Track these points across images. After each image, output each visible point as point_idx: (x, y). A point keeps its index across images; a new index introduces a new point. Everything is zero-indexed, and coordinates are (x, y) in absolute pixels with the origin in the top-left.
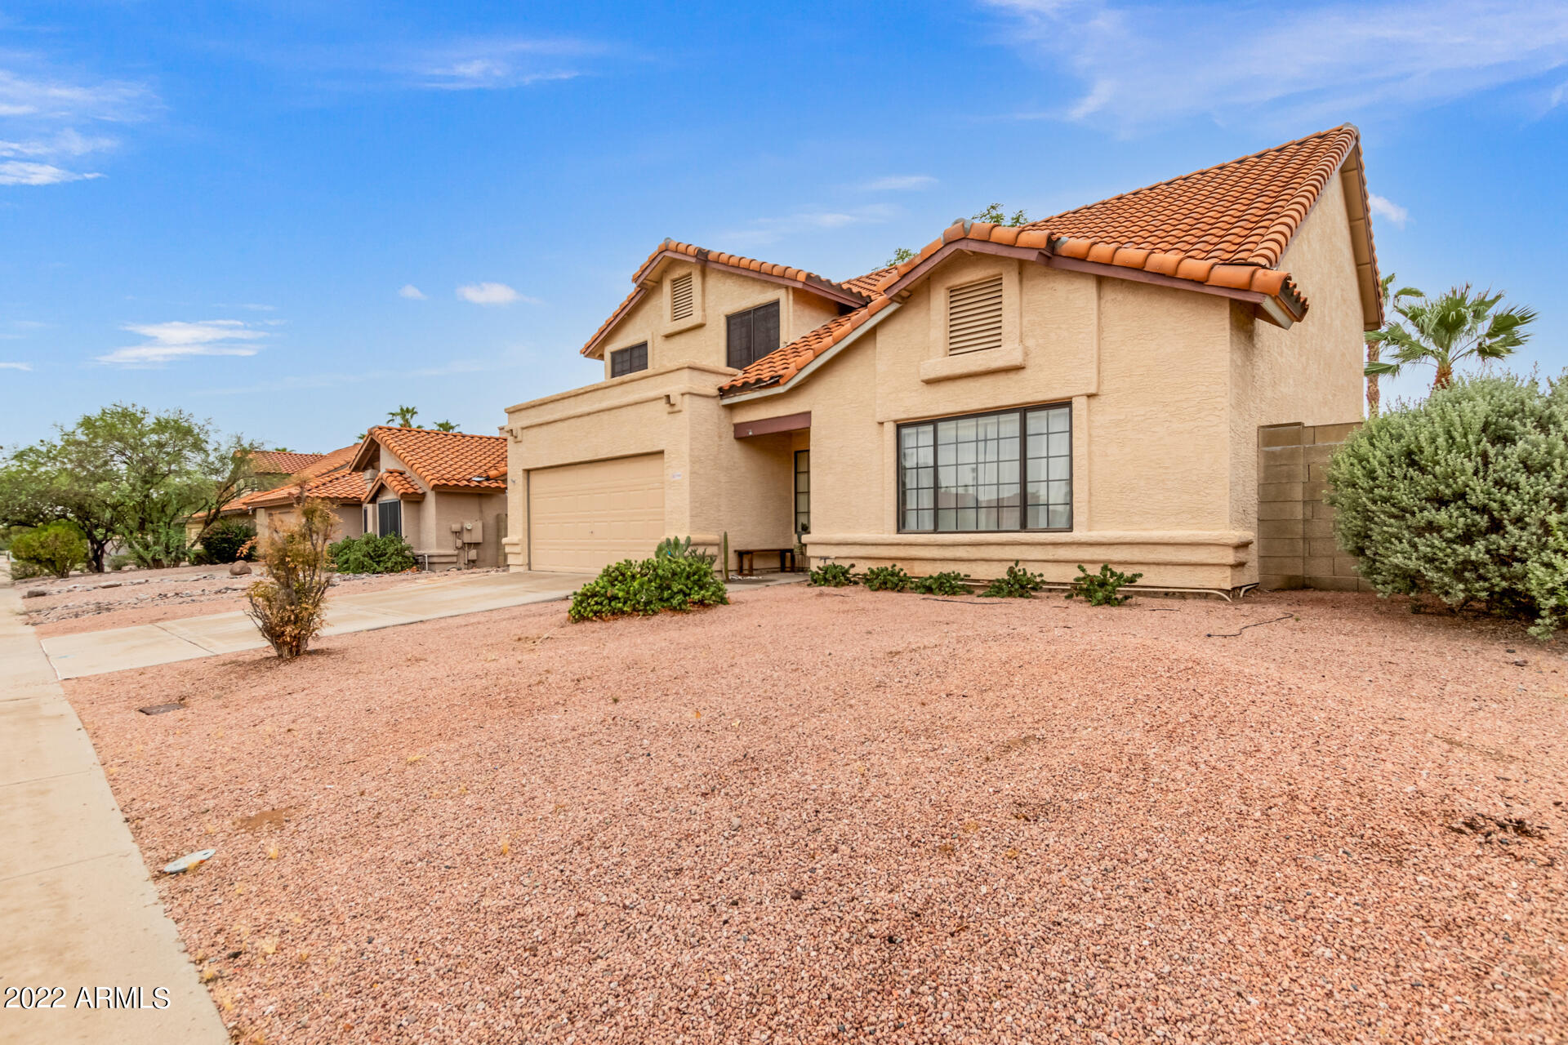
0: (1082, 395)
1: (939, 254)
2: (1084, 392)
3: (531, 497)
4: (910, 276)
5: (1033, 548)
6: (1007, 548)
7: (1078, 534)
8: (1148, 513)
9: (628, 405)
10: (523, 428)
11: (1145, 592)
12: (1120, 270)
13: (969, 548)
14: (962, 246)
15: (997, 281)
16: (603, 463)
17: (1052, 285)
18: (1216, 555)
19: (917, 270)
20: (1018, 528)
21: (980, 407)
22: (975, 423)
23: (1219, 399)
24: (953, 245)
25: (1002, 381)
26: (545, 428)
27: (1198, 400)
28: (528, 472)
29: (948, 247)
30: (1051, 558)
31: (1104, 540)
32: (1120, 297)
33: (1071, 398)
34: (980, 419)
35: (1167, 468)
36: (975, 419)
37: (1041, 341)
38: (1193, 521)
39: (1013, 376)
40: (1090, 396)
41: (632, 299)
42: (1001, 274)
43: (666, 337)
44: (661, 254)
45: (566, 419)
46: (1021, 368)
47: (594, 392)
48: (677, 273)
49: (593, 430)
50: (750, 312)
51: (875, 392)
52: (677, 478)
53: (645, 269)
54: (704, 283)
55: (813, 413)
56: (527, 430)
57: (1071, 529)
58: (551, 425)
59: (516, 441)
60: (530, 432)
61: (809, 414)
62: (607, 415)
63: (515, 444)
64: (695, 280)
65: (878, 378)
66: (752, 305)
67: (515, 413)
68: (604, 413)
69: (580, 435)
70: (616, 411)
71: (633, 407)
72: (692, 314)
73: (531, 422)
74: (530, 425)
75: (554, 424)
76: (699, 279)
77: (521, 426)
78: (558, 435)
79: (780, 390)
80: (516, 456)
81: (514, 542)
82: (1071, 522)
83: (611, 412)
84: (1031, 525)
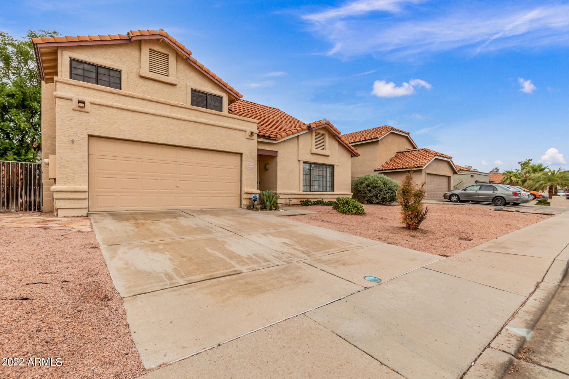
5: (328, 195)
6: (324, 195)
7: (335, 192)
8: (343, 189)
10: (91, 103)
13: (318, 196)
14: (327, 126)
17: (332, 140)
18: (350, 196)
20: (325, 191)
25: (325, 158)
26: (135, 113)
28: (89, 136)
30: (331, 197)
33: (334, 165)
35: (345, 181)
37: (331, 152)
39: (327, 158)
40: (337, 165)
41: (115, 40)
42: (325, 134)
43: (142, 77)
44: (160, 36)
45: (160, 116)
46: (328, 156)
47: (192, 110)
48: (157, 48)
49: (189, 130)
50: (206, 94)
51: (298, 152)
52: (251, 166)
53: (145, 35)
54: (177, 65)
55: (279, 152)
56: (97, 106)
57: (333, 191)
58: (137, 113)
59: (80, 110)
60: (104, 110)
61: (277, 152)
62: (202, 126)
63: (73, 111)
64: (172, 60)
65: (299, 148)
66: (208, 92)
67: (76, 87)
68: (200, 124)
69: (175, 129)
70: (210, 126)
71: (224, 128)
72: (168, 76)
73: (111, 103)
74: (110, 105)
75: (143, 114)
76: (175, 62)
77: (92, 101)
78: (148, 123)
79: (275, 142)
80: (75, 121)
81: (73, 190)
82: (333, 190)
83: (206, 126)
84: (327, 191)
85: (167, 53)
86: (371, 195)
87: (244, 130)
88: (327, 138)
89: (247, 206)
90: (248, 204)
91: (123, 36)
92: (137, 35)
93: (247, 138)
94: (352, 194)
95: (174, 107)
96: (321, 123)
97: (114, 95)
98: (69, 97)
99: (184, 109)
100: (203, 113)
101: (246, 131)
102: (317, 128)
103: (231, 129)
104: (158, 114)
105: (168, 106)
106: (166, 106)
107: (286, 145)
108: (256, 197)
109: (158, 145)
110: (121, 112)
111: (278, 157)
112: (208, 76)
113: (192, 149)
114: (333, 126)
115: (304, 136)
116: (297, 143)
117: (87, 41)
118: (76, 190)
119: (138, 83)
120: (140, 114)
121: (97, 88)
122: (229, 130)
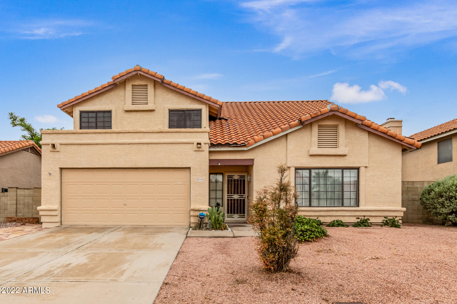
0: (364, 167)
1: (327, 114)
2: (365, 166)
3: (62, 183)
4: (315, 118)
5: (347, 212)
6: (339, 212)
7: (361, 208)
8: (381, 202)
9: (164, 144)
10: (61, 144)
11: (376, 224)
12: (379, 132)
13: (325, 212)
14: (336, 113)
15: (336, 126)
16: (135, 170)
17: (354, 132)
18: (399, 214)
19: (318, 117)
20: (341, 206)
21: (330, 166)
22: (333, 171)
23: (399, 172)
24: (332, 112)
25: (338, 159)
26: (89, 146)
27: (394, 172)
28: (61, 169)
29: (330, 112)
30: (353, 215)
31: (371, 210)
32: (373, 140)
33: (360, 167)
34: (335, 170)
35: (386, 190)
36: (333, 170)
37: (351, 148)
38: (393, 205)
39: (342, 158)
40: (366, 167)
41: (105, 88)
42: (338, 125)
43: (127, 111)
44: (135, 72)
45: (108, 144)
46: (345, 155)
47: (135, 133)
48: (137, 83)
49: (132, 152)
50: (183, 111)
51: (286, 156)
52: (199, 181)
53: (123, 76)
54: (155, 91)
55: (255, 160)
56: (65, 145)
57: (358, 206)
58: (91, 145)
59: (54, 151)
60: (69, 147)
61: (253, 160)
62: (145, 146)
63: (51, 152)
64: (150, 89)
65: (288, 151)
66: (186, 108)
67: (52, 134)
68: (143, 145)
69: (120, 154)
70: (153, 145)
71: (167, 145)
72: (147, 104)
73: (72, 141)
74: (72, 143)
75: (95, 145)
76: (153, 89)
77: (60, 143)
78: (99, 152)
79: (245, 149)
80: (52, 159)
81: (48, 209)
82: (357, 204)
83: (149, 145)
84: (344, 205)
85: (145, 84)
86: (445, 211)
87: (190, 142)
88: (342, 130)
89: (196, 224)
90: (197, 221)
91: (111, 82)
92: (117, 78)
93: (195, 151)
94: (404, 209)
95: (119, 134)
96: (320, 111)
97: (75, 134)
98: (48, 143)
99: (128, 134)
100: (146, 134)
101: (193, 143)
102: (314, 120)
103: (175, 143)
104: (106, 143)
105: (115, 134)
106: (112, 134)
107: (267, 149)
108: (202, 215)
109: (109, 169)
110: (79, 147)
111: (254, 166)
112: (183, 92)
113: (138, 170)
114: (347, 111)
115: (297, 134)
116: (285, 144)
117: (87, 95)
118: (51, 209)
119: (124, 117)
120: (93, 146)
121: (64, 133)
122: (174, 145)
